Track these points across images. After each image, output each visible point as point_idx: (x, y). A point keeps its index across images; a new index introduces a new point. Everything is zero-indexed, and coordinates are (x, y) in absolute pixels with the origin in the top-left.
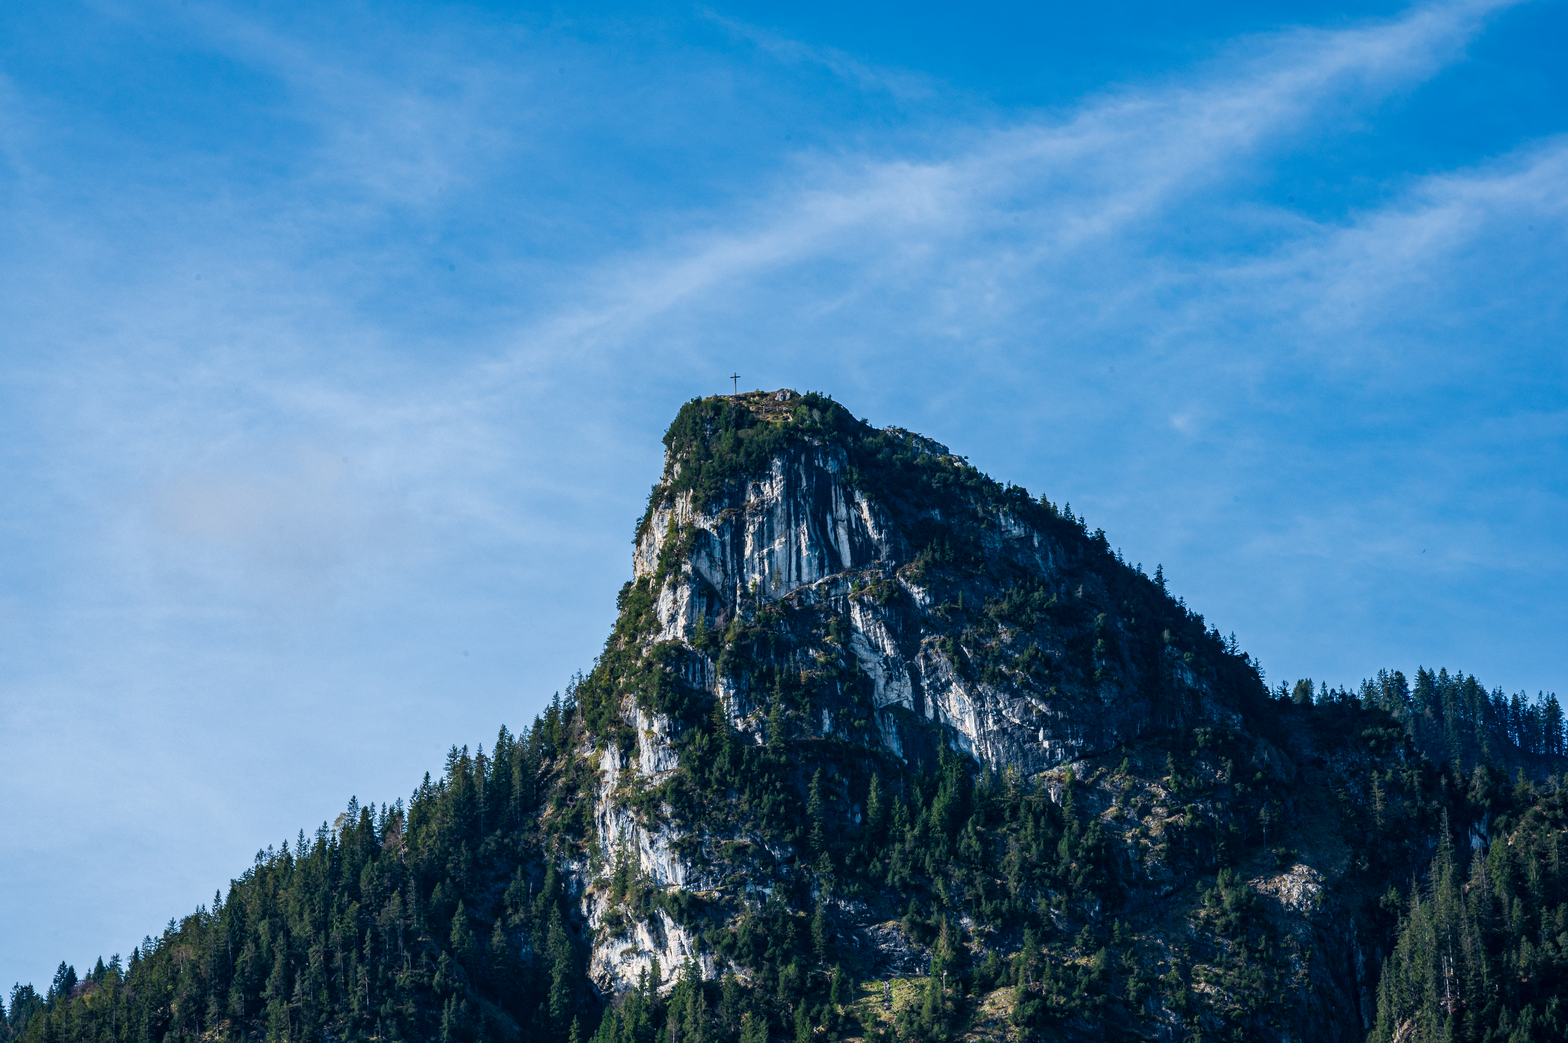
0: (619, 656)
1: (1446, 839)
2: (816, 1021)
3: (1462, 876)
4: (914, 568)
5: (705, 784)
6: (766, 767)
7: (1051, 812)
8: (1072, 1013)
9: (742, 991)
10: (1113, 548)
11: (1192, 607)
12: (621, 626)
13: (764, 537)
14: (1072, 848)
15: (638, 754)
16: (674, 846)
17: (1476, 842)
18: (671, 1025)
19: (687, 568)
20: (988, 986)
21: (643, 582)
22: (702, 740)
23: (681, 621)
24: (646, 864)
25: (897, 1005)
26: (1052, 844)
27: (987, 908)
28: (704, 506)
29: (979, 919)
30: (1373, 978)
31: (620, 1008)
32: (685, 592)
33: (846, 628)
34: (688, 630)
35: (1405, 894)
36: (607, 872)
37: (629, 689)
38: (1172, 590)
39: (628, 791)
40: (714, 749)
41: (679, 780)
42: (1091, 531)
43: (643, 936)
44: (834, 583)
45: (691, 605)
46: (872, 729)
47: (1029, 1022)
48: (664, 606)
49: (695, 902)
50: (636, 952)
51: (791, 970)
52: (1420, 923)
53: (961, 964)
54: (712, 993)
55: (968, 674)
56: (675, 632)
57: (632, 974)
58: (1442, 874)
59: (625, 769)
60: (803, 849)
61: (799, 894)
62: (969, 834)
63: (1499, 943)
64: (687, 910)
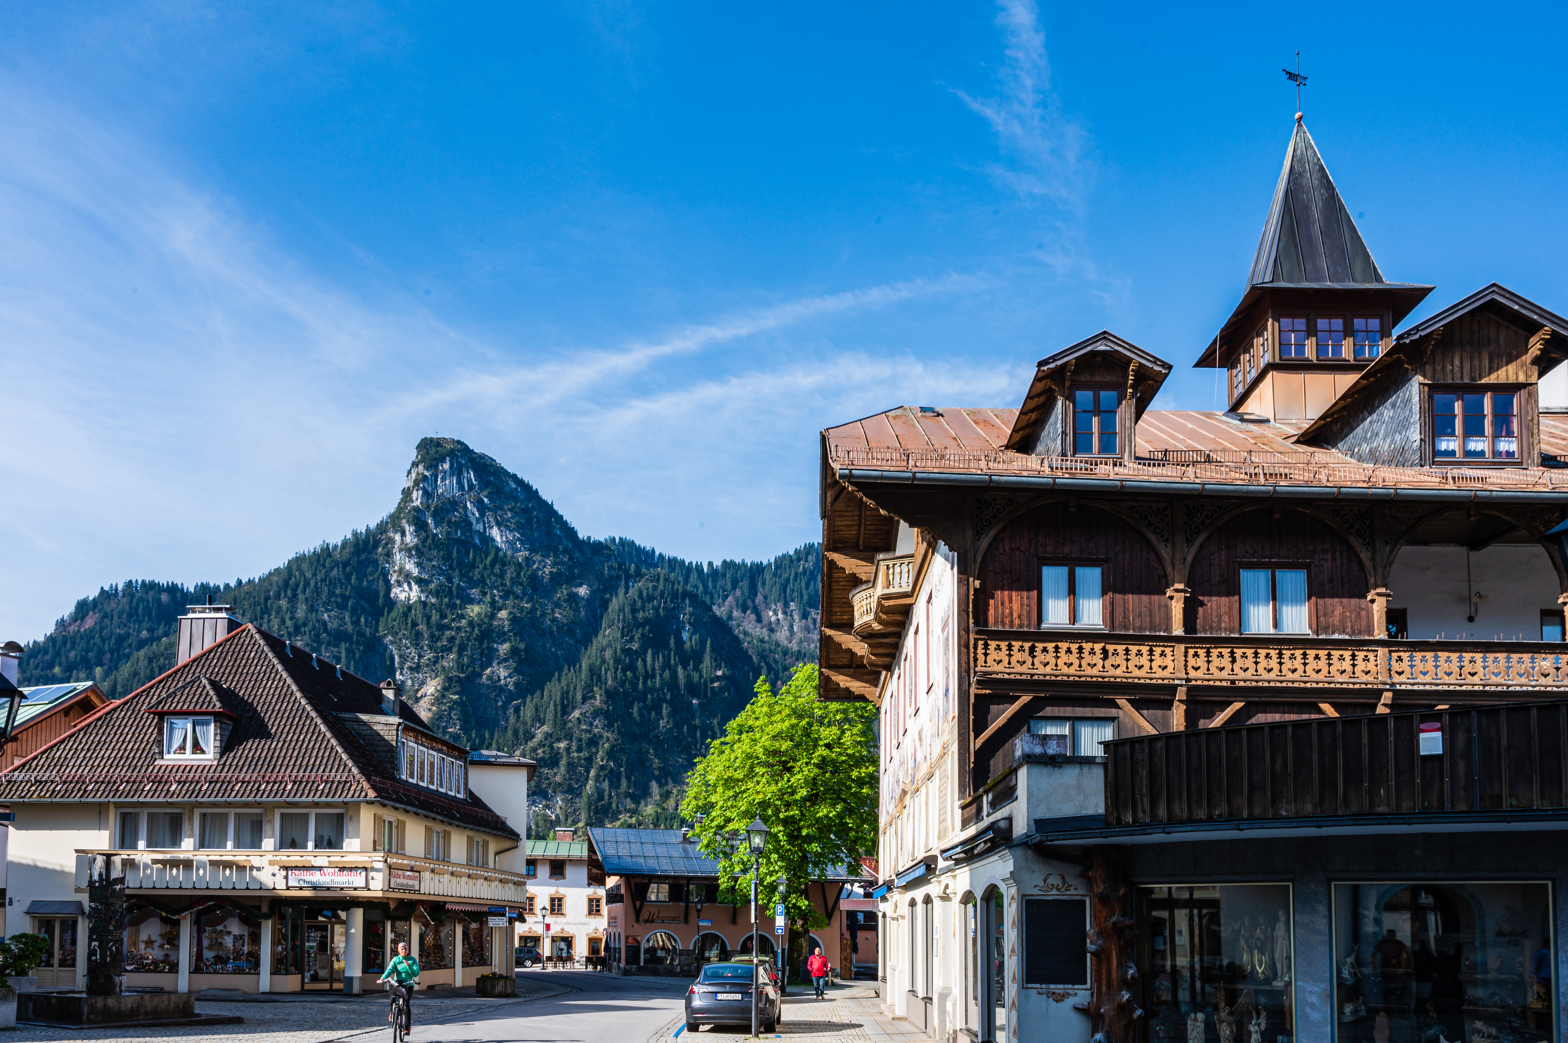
0: (401, 508)
1: (623, 582)
2: (453, 614)
3: (626, 592)
4: (485, 493)
5: (425, 547)
6: (442, 544)
7: (519, 564)
8: (522, 619)
9: (433, 604)
10: (540, 494)
11: (560, 513)
12: (402, 500)
13: (443, 479)
14: (525, 575)
15: (406, 536)
16: (415, 563)
17: (631, 584)
18: (413, 612)
19: (421, 485)
20: (500, 609)
21: (409, 488)
23: (419, 500)
24: (407, 567)
25: (475, 612)
26: (519, 573)
27: (501, 588)
28: (427, 468)
29: (499, 591)
30: (602, 617)
31: (399, 605)
32: (420, 492)
33: (465, 507)
34: (421, 503)
35: (611, 596)
36: (396, 568)
37: (404, 518)
38: (555, 507)
39: (403, 546)
40: (427, 537)
41: (417, 545)
42: (534, 488)
43: (406, 586)
44: (462, 495)
45: (422, 496)
46: (472, 536)
47: (511, 620)
48: (414, 495)
49: (421, 579)
50: (404, 591)
51: (447, 600)
52: (615, 604)
53: (493, 603)
54: (424, 604)
55: (499, 524)
56: (417, 503)
57: (402, 596)
58: (621, 591)
59: (402, 540)
60: (451, 567)
61: (450, 579)
62: (497, 568)
63: (635, 611)
64: (419, 581)
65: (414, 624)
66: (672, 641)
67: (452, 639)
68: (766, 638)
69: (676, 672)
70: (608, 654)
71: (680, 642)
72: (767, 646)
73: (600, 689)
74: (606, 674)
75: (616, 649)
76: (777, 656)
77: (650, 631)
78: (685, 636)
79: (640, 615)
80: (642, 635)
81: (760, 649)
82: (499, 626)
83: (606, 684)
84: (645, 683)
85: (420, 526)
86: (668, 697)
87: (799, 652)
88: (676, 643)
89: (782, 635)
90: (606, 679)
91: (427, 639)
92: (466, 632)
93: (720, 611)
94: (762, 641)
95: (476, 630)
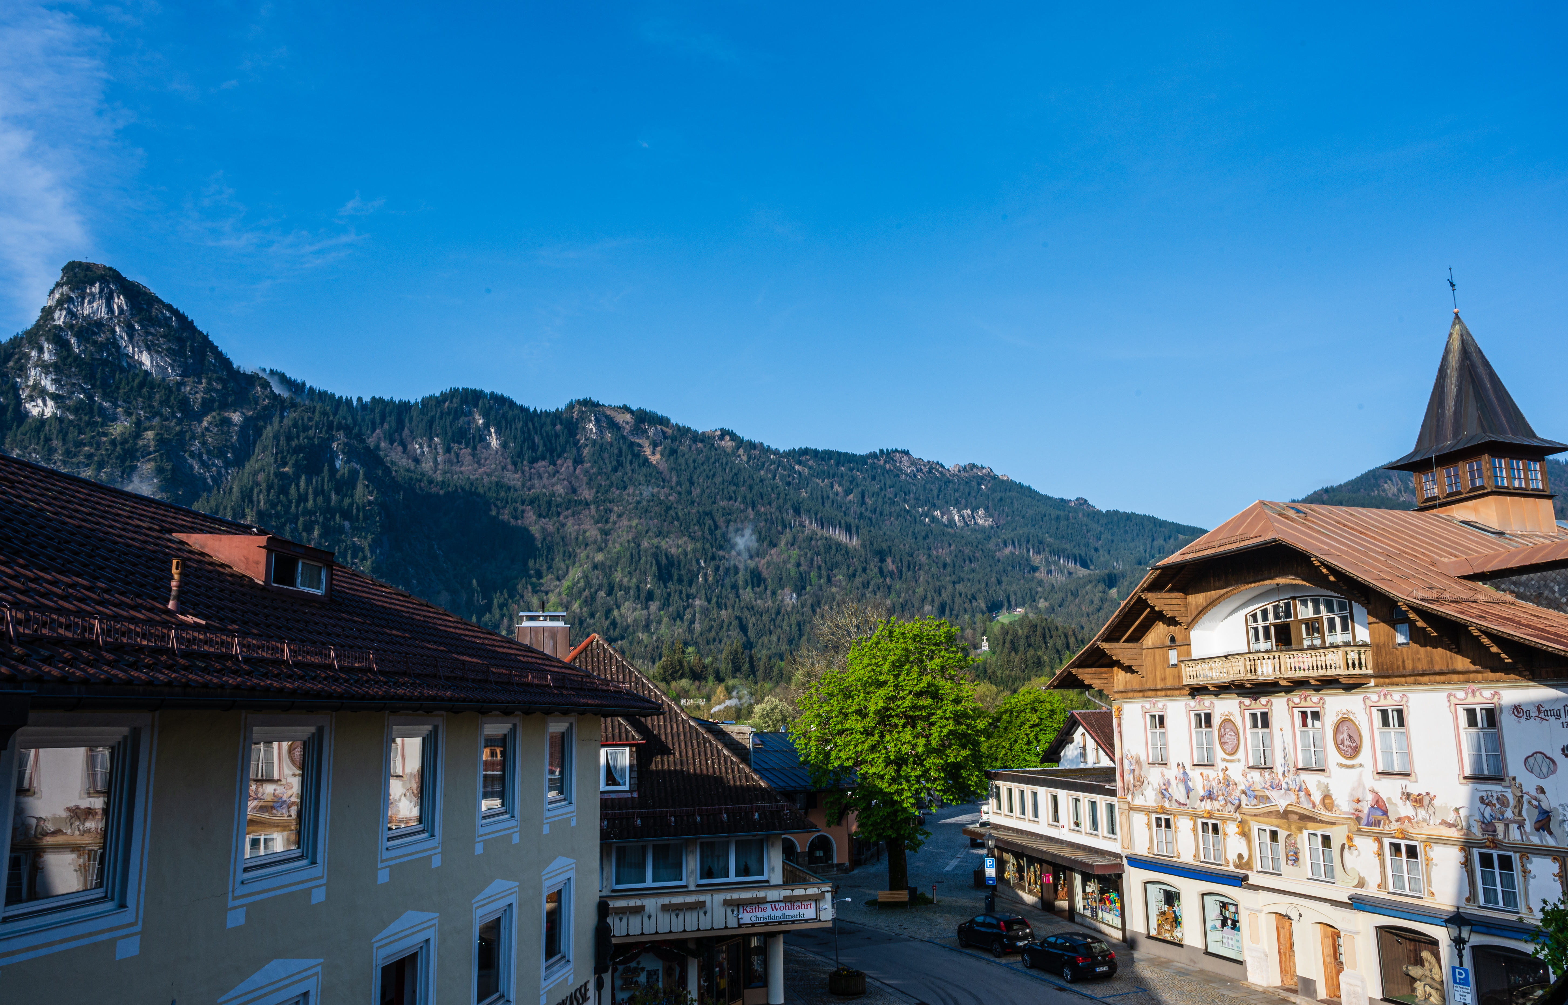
0: (40, 325)
1: (278, 412)
2: (93, 432)
3: (281, 421)
4: (136, 319)
5: (65, 365)
6: (85, 363)
7: (169, 389)
8: (170, 440)
9: (71, 421)
11: (216, 343)
12: (41, 318)
13: (90, 302)
14: (175, 399)
15: (44, 353)
16: (52, 380)
17: (285, 414)
18: (47, 427)
19: (65, 306)
20: (146, 430)
21: (50, 307)
22: (65, 353)
23: (62, 320)
24: (43, 383)
25: (118, 431)
26: (169, 397)
27: (148, 410)
28: (72, 290)
29: (145, 412)
30: (255, 443)
31: (30, 421)
32: (64, 313)
33: (114, 332)
34: (63, 323)
35: (266, 423)
36: (31, 383)
37: (42, 335)
38: (210, 338)
39: (40, 363)
40: (69, 356)
41: (56, 363)
42: (190, 319)
43: (40, 402)
44: (111, 318)
45: (66, 316)
46: (119, 359)
47: (157, 441)
48: (57, 315)
49: (58, 395)
50: (37, 406)
51: (87, 418)
52: (269, 431)
53: (138, 423)
54: (61, 420)
55: (149, 349)
56: (60, 322)
57: (35, 412)
58: (276, 420)
59: (39, 357)
60: (93, 386)
61: (91, 398)
62: (145, 391)
63: (289, 439)
64: (55, 397)
65: (48, 440)
66: (326, 468)
67: (90, 456)
68: (413, 468)
69: (329, 497)
70: (261, 477)
71: (333, 470)
72: (414, 476)
73: (252, 510)
74: (258, 496)
75: (269, 474)
76: (422, 484)
77: (304, 458)
78: (338, 464)
79: (294, 444)
80: (296, 461)
81: (407, 478)
82: (145, 446)
83: (258, 506)
84: (297, 507)
85: (61, 343)
86: (321, 520)
87: (443, 482)
88: (329, 471)
89: (427, 466)
90: (259, 502)
91: (62, 455)
92: (107, 450)
93: (371, 442)
94: (408, 470)
95: (118, 449)
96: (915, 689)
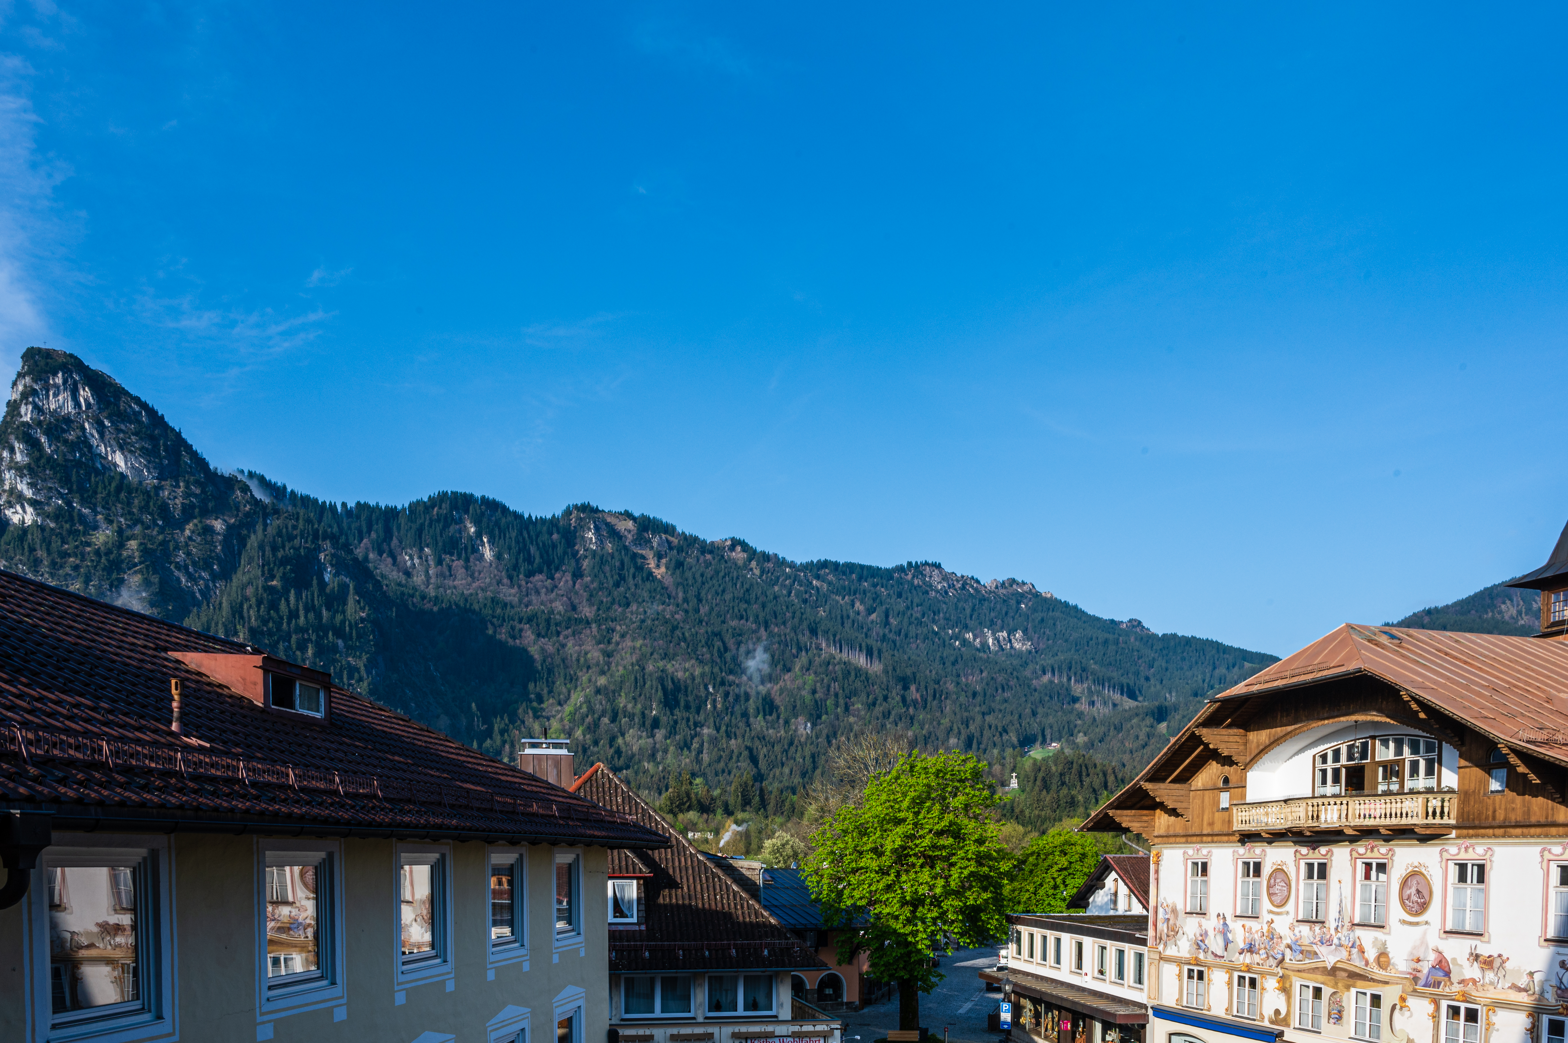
0: (7, 422)
1: (261, 520)
2: (76, 541)
3: (265, 530)
4: (105, 414)
5: (39, 467)
6: (58, 465)
7: (147, 493)
8: (154, 551)
9: (52, 529)
10: (166, 419)
11: (190, 442)
12: (8, 413)
13: (56, 395)
14: (154, 505)
15: (15, 454)
16: (28, 484)
17: (269, 521)
18: (29, 536)
19: (31, 399)
20: (129, 539)
21: (15, 401)
22: (37, 454)
23: (29, 416)
24: (19, 487)
25: (101, 541)
26: (148, 502)
27: (128, 517)
28: (35, 380)
29: (126, 520)
30: (240, 554)
31: (12, 529)
32: (30, 407)
33: (83, 429)
34: (31, 419)
35: (249, 532)
36: (7, 487)
37: (11, 433)
38: (184, 435)
39: (13, 465)
40: (41, 456)
41: (29, 464)
42: (160, 414)
43: (18, 508)
44: (79, 414)
45: (32, 412)
46: (92, 460)
47: (141, 551)
48: (23, 410)
49: (36, 501)
50: (16, 512)
51: (68, 526)
52: (253, 541)
53: (120, 532)
54: (42, 528)
55: (121, 449)
56: (27, 418)
57: (16, 519)
58: (259, 528)
59: (11, 458)
60: (70, 491)
61: (69, 503)
62: (123, 495)
63: (274, 549)
64: (34, 503)
65: (32, 550)
66: (315, 582)
67: (76, 568)
68: (404, 582)
69: (321, 613)
70: (250, 591)
71: (322, 584)
72: (406, 591)
73: (243, 627)
74: (249, 612)
75: (257, 588)
76: (415, 600)
77: (292, 571)
78: (327, 577)
79: (280, 554)
80: (284, 574)
81: (399, 593)
82: (129, 557)
83: (249, 622)
84: (289, 623)
85: (32, 444)
86: (314, 638)
87: (436, 597)
88: (318, 584)
89: (418, 579)
90: (249, 618)
91: (48, 567)
92: (92, 561)
93: (359, 552)
94: (399, 584)
95: (103, 560)
96: (935, 828)
